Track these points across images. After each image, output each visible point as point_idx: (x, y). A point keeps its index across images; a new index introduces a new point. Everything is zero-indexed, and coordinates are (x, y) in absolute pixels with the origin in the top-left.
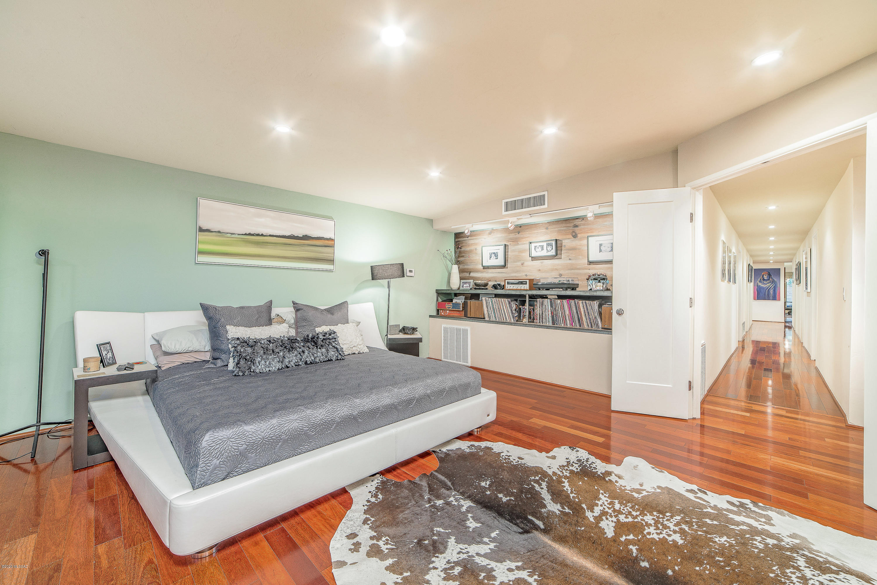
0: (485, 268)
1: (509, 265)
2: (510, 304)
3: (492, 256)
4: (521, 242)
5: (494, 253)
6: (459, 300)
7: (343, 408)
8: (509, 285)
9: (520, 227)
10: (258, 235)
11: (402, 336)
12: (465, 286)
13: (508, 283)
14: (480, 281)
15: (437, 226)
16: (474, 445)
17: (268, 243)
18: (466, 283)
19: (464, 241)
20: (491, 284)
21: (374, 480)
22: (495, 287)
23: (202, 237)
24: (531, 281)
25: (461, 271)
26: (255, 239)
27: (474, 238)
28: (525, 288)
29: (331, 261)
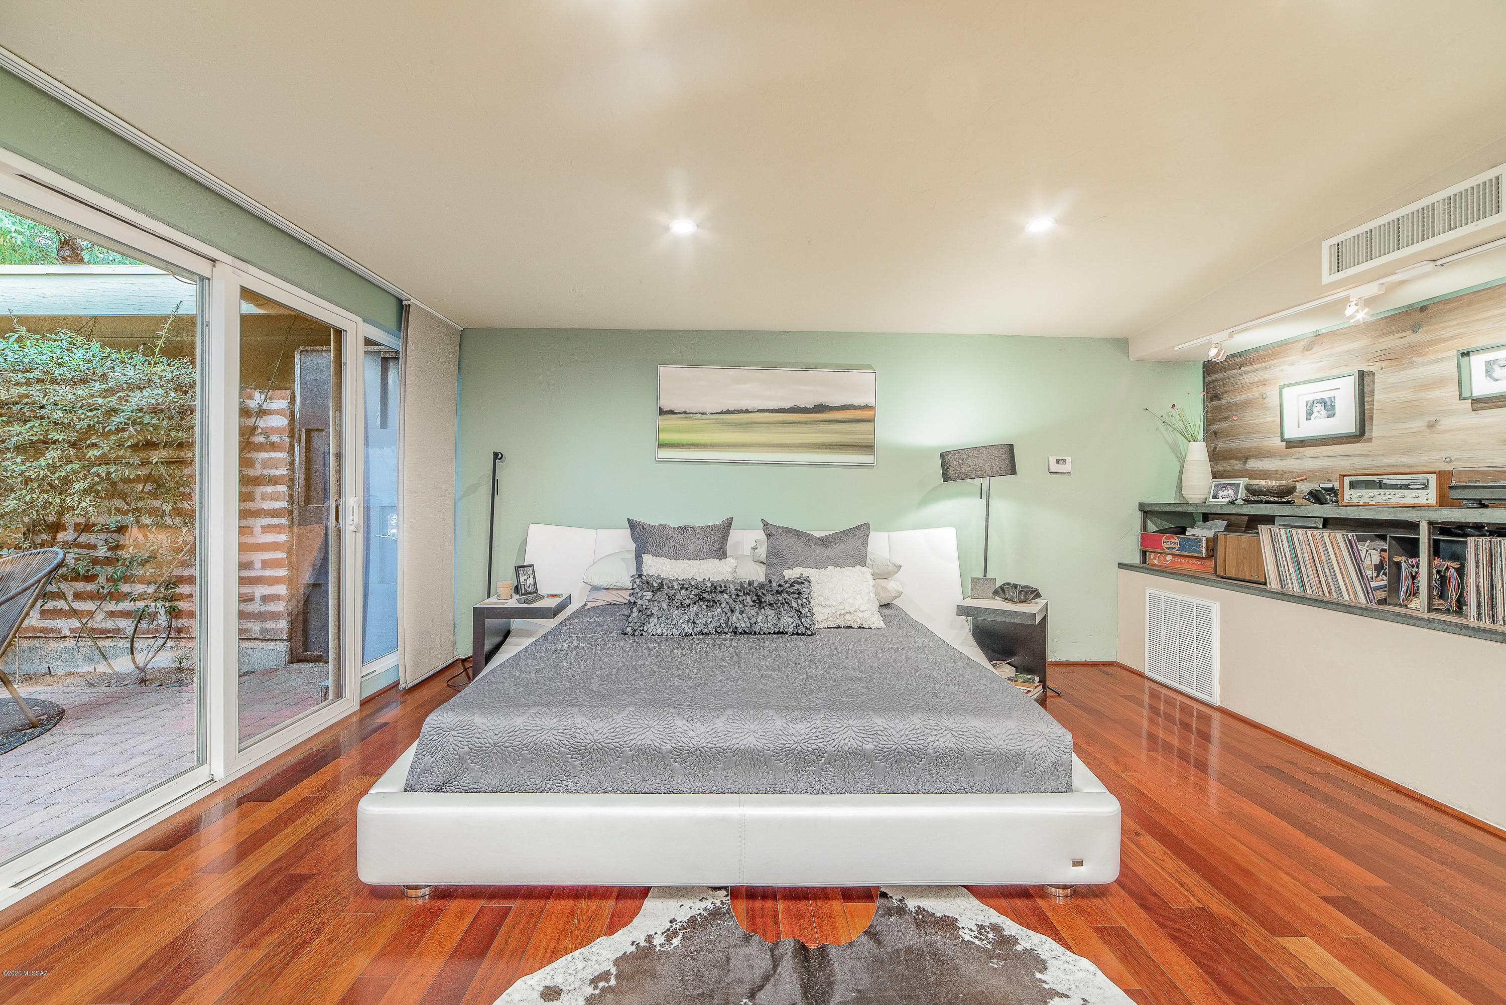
0: (1291, 444)
1: (1376, 430)
2: (1352, 548)
3: (1315, 410)
4: (1425, 355)
5: (1323, 402)
6: (1201, 532)
7: (645, 731)
8: (1356, 493)
9: (1423, 309)
10: (740, 412)
11: (998, 604)
12: (1221, 493)
13: (1353, 485)
14: (1263, 482)
15: (1138, 351)
16: (1002, 929)
17: (755, 423)
18: (1224, 487)
19: (1229, 378)
20: (1304, 488)
21: (706, 899)
22: (1316, 497)
23: (667, 422)
24: (1443, 476)
25: (1215, 456)
26: (736, 419)
27: (1258, 366)
28: (1422, 500)
29: (869, 448)
